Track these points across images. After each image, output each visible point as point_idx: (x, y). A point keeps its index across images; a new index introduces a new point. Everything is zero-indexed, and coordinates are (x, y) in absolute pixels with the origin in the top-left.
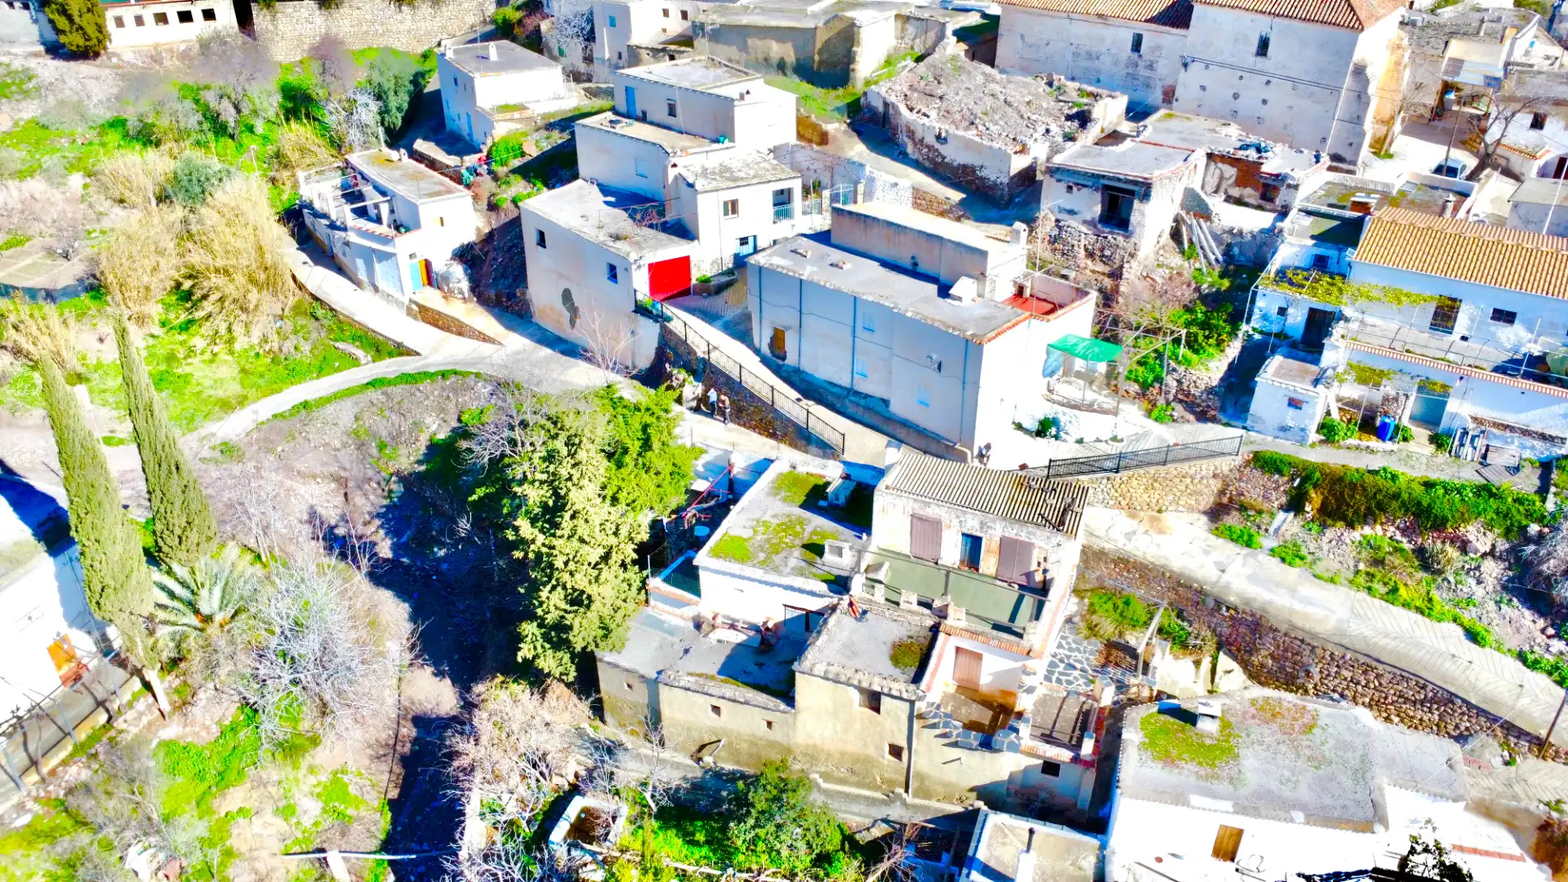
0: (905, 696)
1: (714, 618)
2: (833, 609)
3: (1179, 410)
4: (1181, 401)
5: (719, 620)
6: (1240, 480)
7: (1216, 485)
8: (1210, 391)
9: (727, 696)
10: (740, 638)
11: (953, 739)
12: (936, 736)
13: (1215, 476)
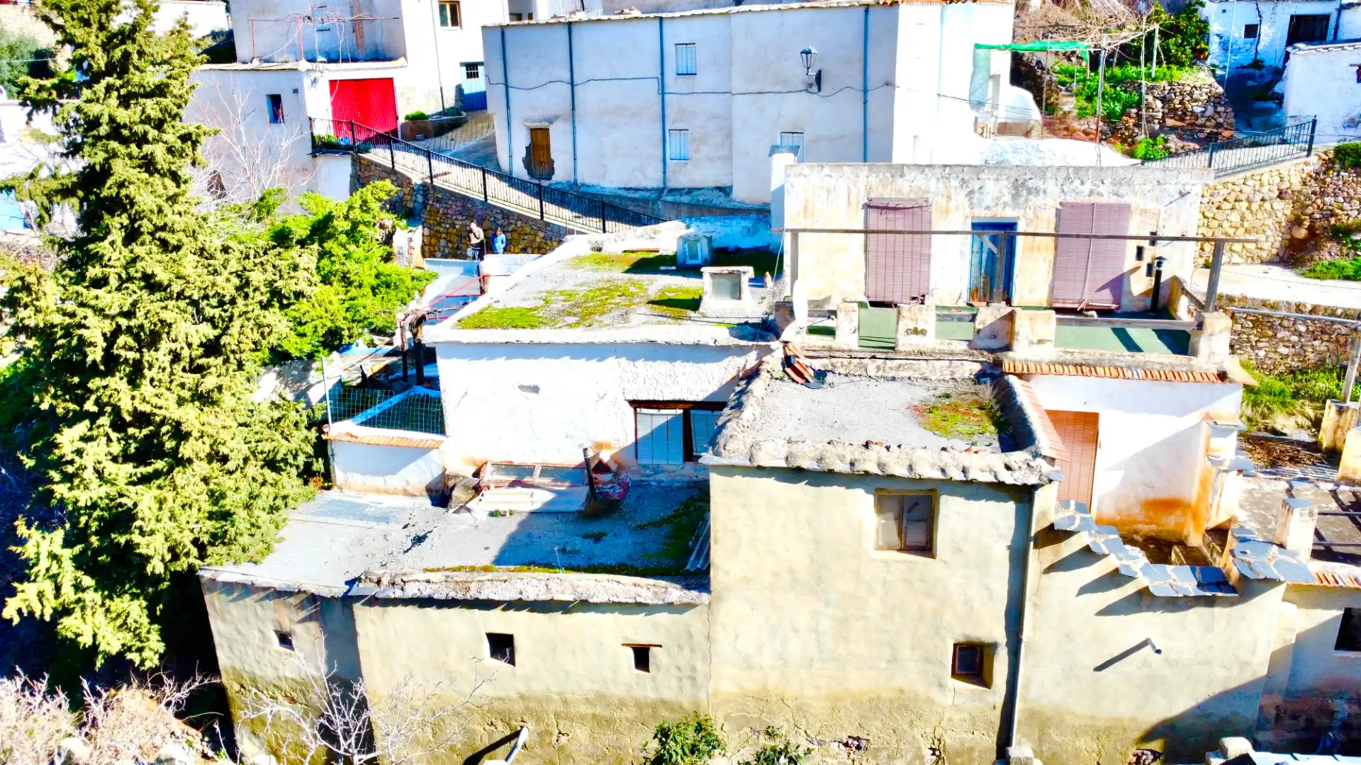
0: (1008, 478)
1: (476, 474)
2: (752, 375)
3: (1174, 143)
4: (1173, 129)
5: (488, 476)
6: (1323, 194)
7: (1284, 209)
8: (1215, 100)
9: (530, 595)
10: (539, 498)
11: (1129, 589)
12: (1084, 590)
13: (1281, 195)
